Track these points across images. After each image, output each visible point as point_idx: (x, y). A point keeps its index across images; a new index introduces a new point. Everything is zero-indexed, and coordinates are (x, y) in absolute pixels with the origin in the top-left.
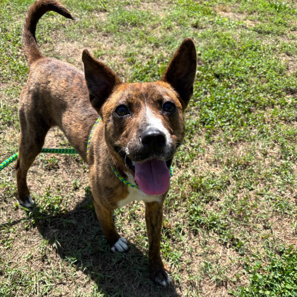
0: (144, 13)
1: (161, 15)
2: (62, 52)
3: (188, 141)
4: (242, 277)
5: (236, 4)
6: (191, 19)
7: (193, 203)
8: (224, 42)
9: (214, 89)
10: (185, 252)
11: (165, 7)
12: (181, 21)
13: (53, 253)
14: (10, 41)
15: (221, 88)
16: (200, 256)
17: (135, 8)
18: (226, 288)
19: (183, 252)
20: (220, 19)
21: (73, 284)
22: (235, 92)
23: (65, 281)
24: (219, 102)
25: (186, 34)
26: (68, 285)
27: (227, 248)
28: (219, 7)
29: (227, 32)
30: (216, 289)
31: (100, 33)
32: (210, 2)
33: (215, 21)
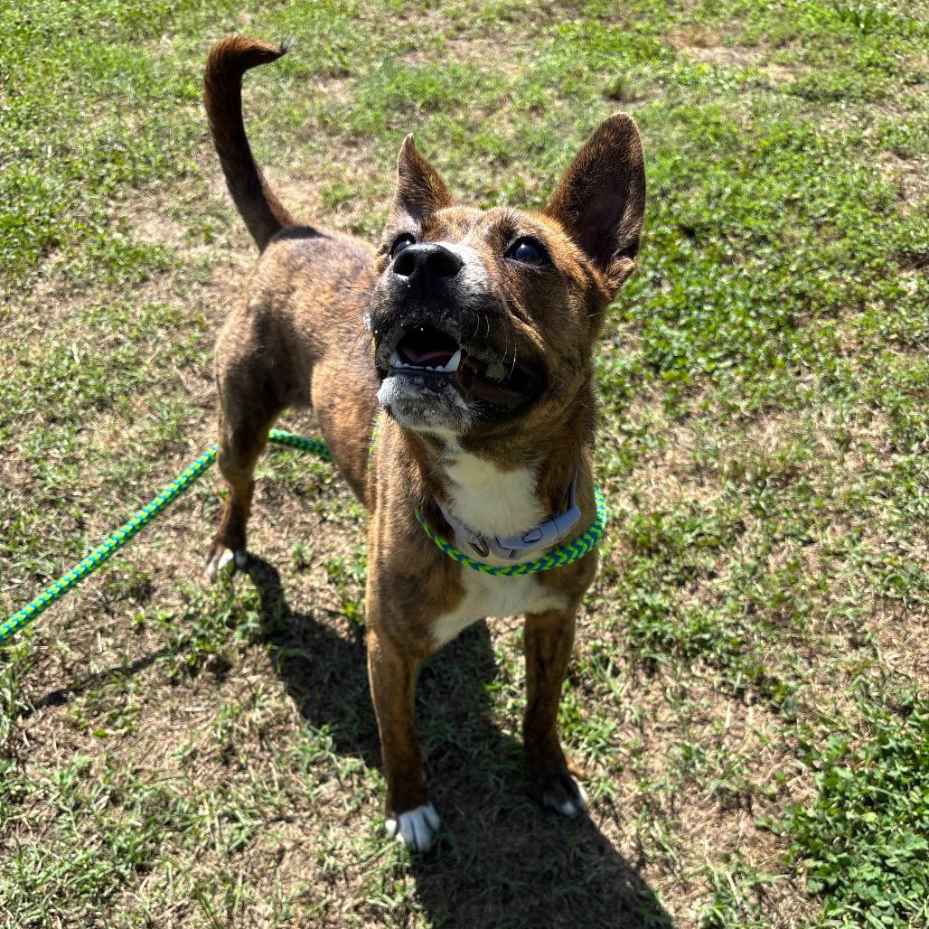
0: (461, 71)
1: (510, 72)
3: (613, 418)
4: (794, 780)
5: (735, 22)
6: (599, 76)
7: (638, 585)
8: (703, 133)
9: (681, 270)
10: (622, 722)
11: (519, 49)
12: (570, 83)
13: (251, 741)
14: (80, 178)
15: (702, 266)
16: (669, 729)
17: (430, 58)
18: (750, 812)
19: (617, 721)
20: (687, 69)
21: (314, 819)
22: (745, 273)
23: (290, 813)
24: (697, 304)
25: (587, 120)
26: (299, 822)
27: (747, 706)
28: (681, 36)
29: (711, 104)
30: (721, 818)
31: (335, 139)
32: (653, 23)
33: (674, 76)
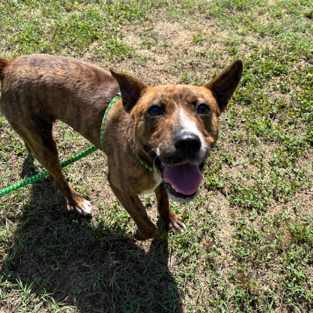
2: (160, 33)
6: (304, 7)
12: (292, 9)
14: (112, 15)
31: (202, 15)
